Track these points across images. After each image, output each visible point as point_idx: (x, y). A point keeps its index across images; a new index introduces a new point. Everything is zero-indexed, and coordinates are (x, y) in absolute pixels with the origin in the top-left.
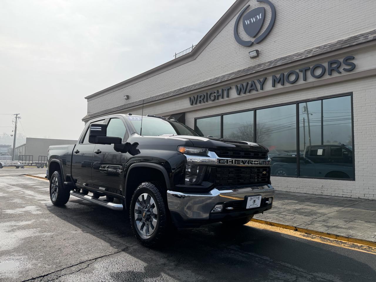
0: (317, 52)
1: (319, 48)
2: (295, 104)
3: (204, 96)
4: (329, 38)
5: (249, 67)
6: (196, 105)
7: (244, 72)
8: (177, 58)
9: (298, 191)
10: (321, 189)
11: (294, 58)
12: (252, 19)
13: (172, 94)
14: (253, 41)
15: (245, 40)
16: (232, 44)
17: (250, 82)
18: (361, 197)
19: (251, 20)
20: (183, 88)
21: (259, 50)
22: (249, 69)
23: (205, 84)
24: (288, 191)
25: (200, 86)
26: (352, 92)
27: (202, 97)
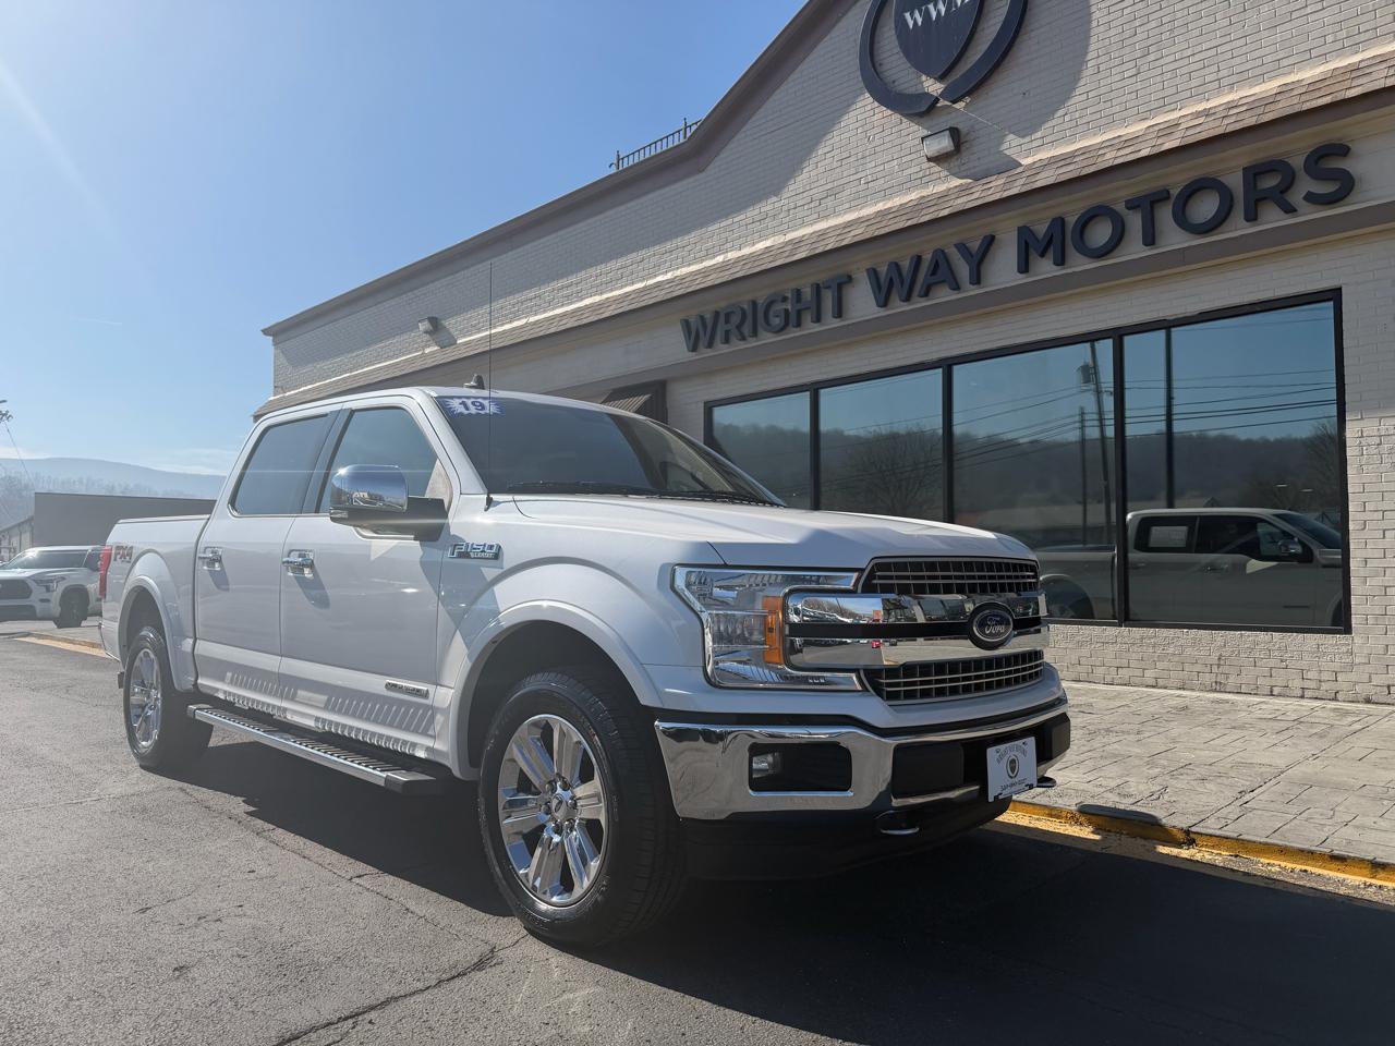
0: (1198, 129)
1: (1208, 115)
2: (1109, 338)
3: (744, 313)
4: (1245, 75)
5: (922, 198)
6: (710, 353)
7: (903, 218)
8: (624, 170)
9: (1126, 677)
10: (1215, 669)
11: (1108, 156)
12: (931, 7)
13: (611, 308)
14: (936, 94)
15: (906, 92)
16: (855, 107)
17: (927, 257)
18: (1375, 698)
19: (927, 9)
20: (659, 285)
21: (960, 127)
22: (922, 203)
23: (746, 267)
26: (1340, 289)
27: (735, 319)
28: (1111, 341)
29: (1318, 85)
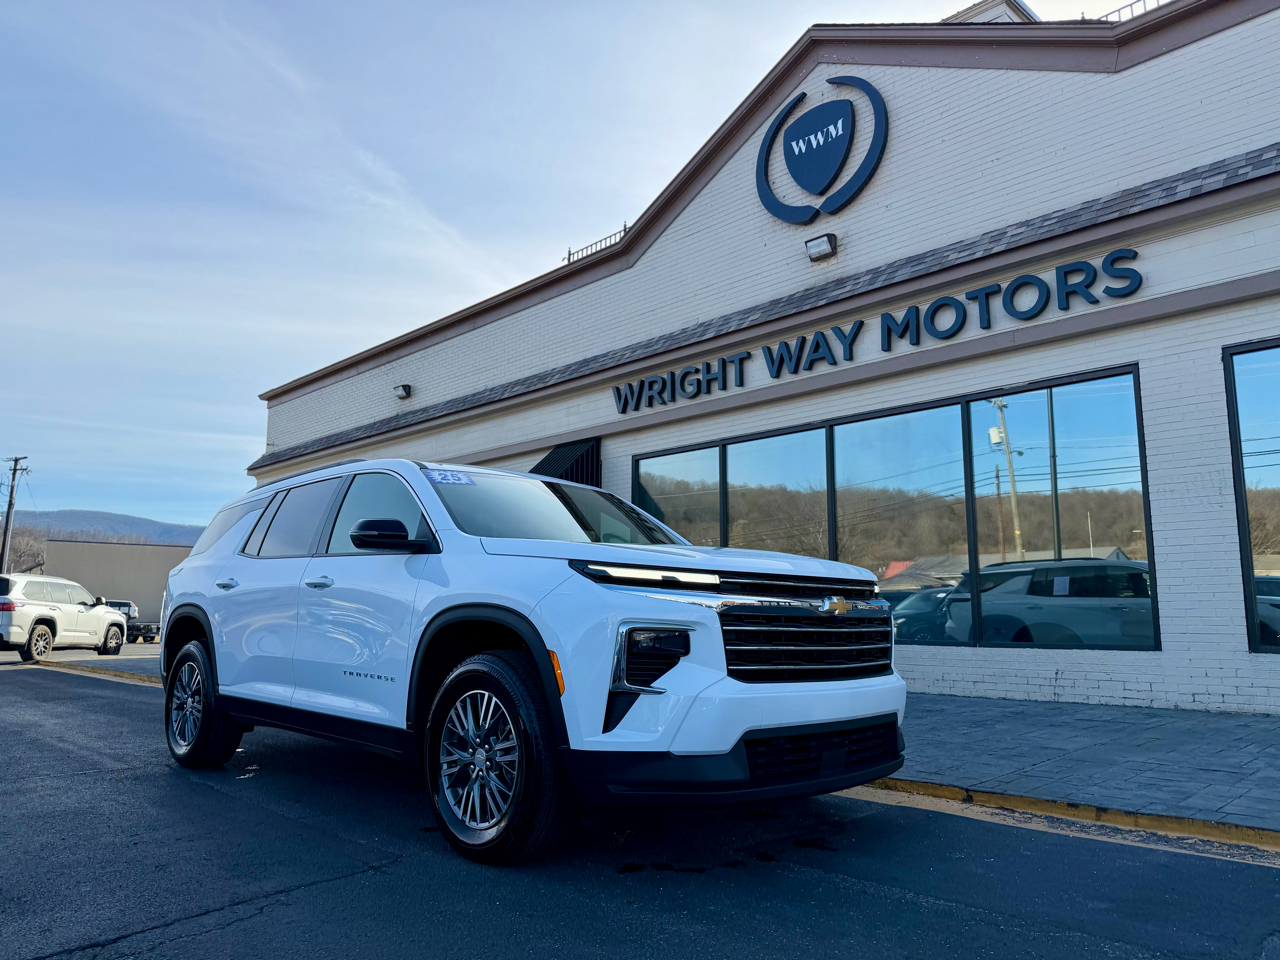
1: (1028, 226)
2: (959, 403)
3: (664, 381)
5: (807, 290)
6: (635, 414)
7: (792, 306)
8: (575, 262)
9: (980, 691)
10: (1053, 682)
12: (812, 137)
13: (557, 377)
14: (817, 207)
15: (793, 205)
16: (753, 217)
17: (810, 338)
18: (1182, 706)
19: (809, 139)
20: (595, 359)
21: (839, 236)
22: (807, 294)
23: (667, 344)
24: (947, 691)
25: (649, 351)
26: (1137, 364)
27: (657, 387)
28: (959, 406)
29: (1111, 203)
